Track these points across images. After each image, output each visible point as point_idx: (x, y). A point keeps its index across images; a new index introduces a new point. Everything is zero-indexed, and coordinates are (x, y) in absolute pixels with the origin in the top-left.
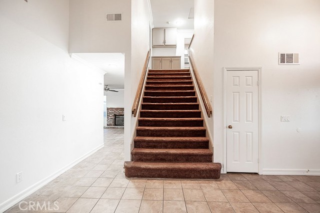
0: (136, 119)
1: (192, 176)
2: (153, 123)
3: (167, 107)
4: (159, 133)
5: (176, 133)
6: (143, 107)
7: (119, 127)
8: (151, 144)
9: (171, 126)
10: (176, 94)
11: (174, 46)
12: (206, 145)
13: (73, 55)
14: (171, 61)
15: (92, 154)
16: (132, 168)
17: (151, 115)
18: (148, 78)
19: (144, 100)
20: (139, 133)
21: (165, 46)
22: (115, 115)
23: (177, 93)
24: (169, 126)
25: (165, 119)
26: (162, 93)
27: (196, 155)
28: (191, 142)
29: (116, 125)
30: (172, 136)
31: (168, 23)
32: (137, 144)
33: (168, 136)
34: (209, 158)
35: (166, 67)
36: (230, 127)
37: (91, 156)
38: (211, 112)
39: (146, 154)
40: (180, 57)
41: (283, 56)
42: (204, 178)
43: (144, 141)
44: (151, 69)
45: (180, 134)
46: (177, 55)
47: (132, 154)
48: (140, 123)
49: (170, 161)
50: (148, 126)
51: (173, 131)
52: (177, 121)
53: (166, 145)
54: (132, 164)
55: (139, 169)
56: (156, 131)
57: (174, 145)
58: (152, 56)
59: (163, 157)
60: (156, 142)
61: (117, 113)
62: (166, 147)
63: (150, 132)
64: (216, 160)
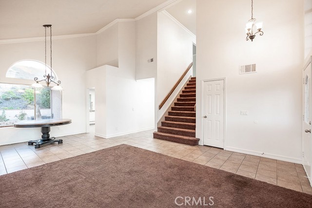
2: (176, 114)
6: (175, 104)
12: (194, 128)
16: (155, 134)
17: (177, 109)
19: (178, 100)
20: (166, 119)
34: (194, 135)
36: (206, 117)
47: (158, 128)
49: (174, 134)
55: (158, 135)
63: (171, 119)
64: (197, 136)
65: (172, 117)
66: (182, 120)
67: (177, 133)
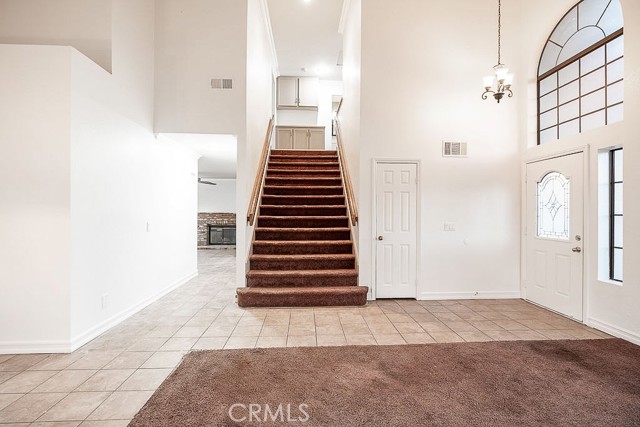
0: (252, 229)
1: (330, 303)
2: (277, 236)
3: (299, 212)
4: (285, 250)
5: (311, 249)
6: (263, 211)
7: (216, 246)
8: (274, 264)
9: (305, 240)
10: (314, 192)
11: (314, 108)
12: (351, 264)
13: (161, 135)
14: (309, 135)
15: (181, 284)
16: (248, 294)
17: (274, 223)
18: (270, 165)
19: (264, 200)
20: (256, 249)
21: (298, 107)
22: (209, 226)
23: (314, 189)
24: (300, 239)
25: (295, 229)
26: (291, 189)
27: (336, 277)
28: (330, 260)
29: (210, 244)
30: (304, 254)
31: (303, 69)
32: (253, 264)
33: (299, 254)
34: (353, 280)
35: (299, 145)
36: (380, 239)
37: (181, 287)
38: (357, 219)
39: (267, 277)
40: (324, 128)
41: (447, 145)
42: (344, 305)
43: (264, 260)
44: (274, 148)
45: (316, 250)
46: (318, 125)
47: (247, 277)
48: (258, 235)
49: (301, 285)
50: (270, 239)
51: (306, 245)
52: (313, 232)
53: (296, 265)
54: (249, 290)
55: (258, 296)
56: (282, 246)
57: (307, 265)
58: (276, 124)
59: (292, 281)
60: (282, 260)
61: (213, 223)
62: (295, 268)
63: (273, 248)
64: (362, 282)
65: (276, 242)
66: (304, 250)
67: (310, 281)
